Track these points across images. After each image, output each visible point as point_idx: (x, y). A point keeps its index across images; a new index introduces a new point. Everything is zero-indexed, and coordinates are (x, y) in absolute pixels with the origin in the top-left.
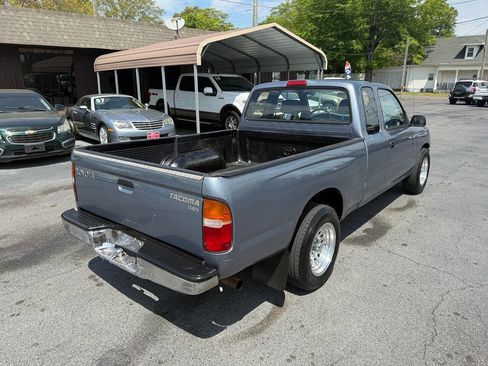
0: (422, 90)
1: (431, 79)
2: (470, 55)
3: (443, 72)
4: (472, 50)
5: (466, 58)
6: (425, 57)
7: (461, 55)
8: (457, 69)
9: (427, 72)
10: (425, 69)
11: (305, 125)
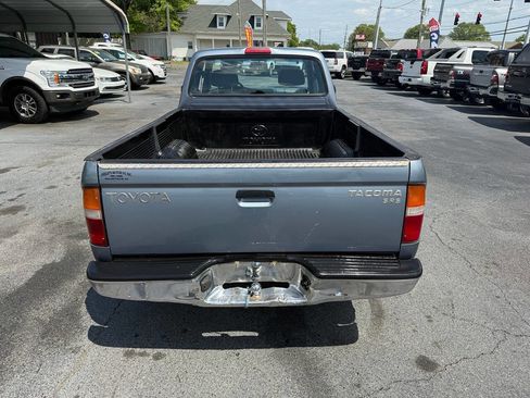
0: (185, 59)
1: (190, 47)
2: (221, 24)
3: (201, 41)
4: (222, 19)
5: (219, 27)
6: (181, 24)
7: (213, 24)
8: (213, 38)
9: (185, 40)
10: (185, 37)
11: (260, 99)
